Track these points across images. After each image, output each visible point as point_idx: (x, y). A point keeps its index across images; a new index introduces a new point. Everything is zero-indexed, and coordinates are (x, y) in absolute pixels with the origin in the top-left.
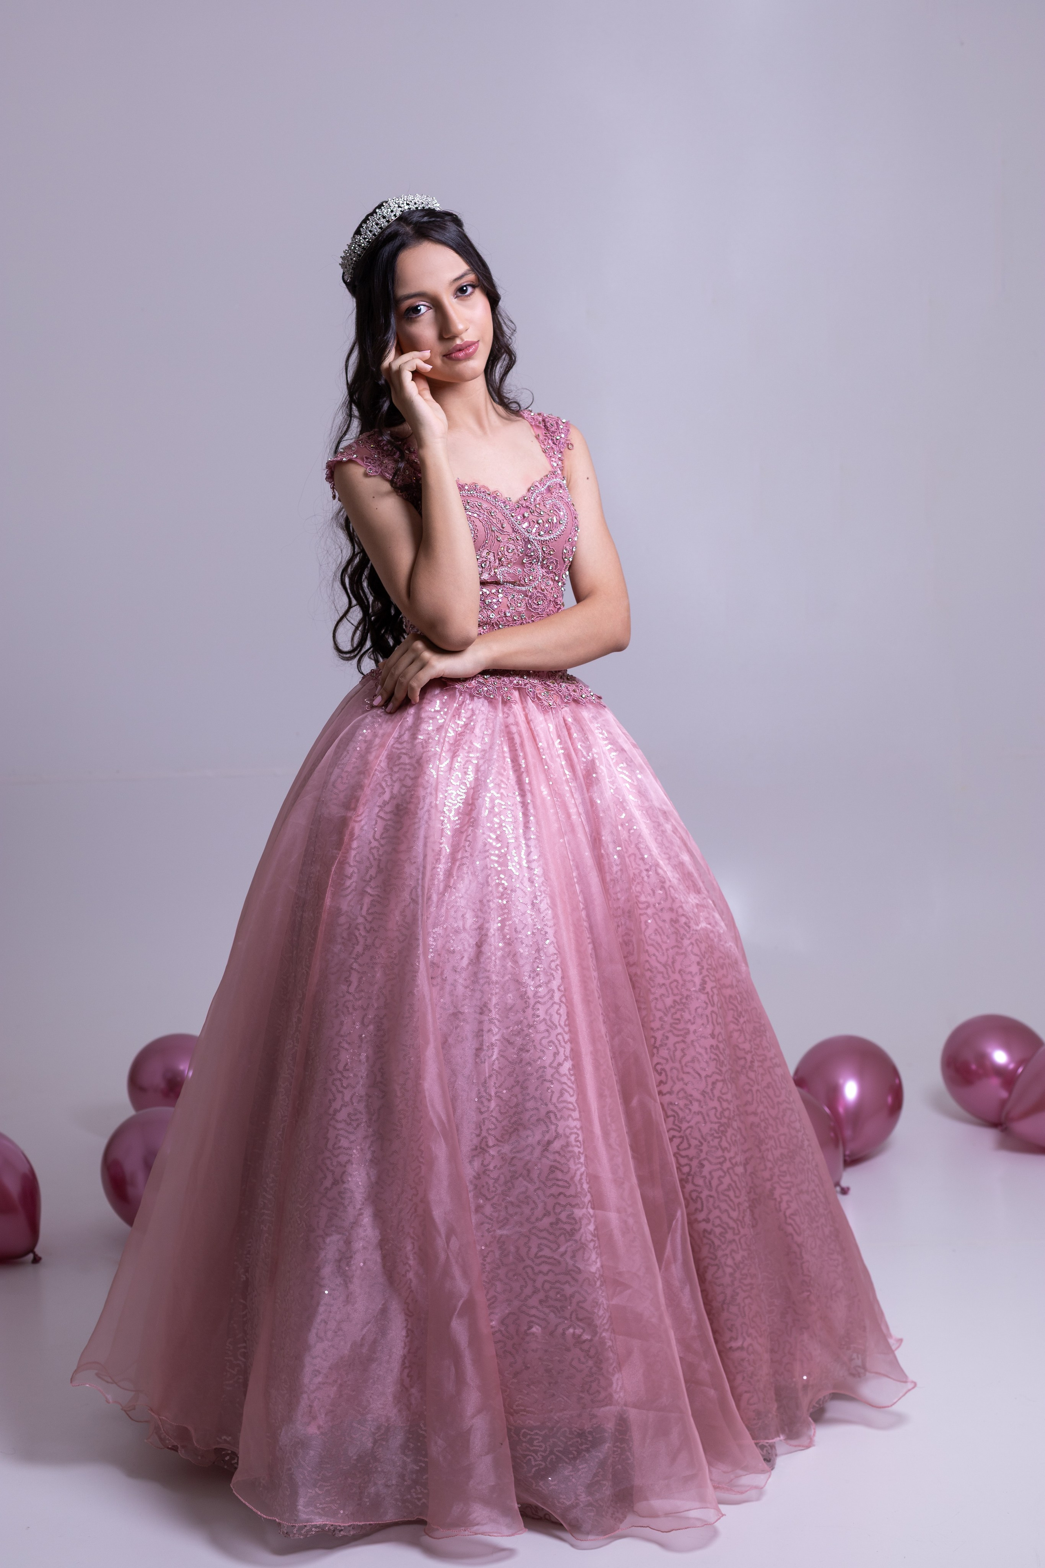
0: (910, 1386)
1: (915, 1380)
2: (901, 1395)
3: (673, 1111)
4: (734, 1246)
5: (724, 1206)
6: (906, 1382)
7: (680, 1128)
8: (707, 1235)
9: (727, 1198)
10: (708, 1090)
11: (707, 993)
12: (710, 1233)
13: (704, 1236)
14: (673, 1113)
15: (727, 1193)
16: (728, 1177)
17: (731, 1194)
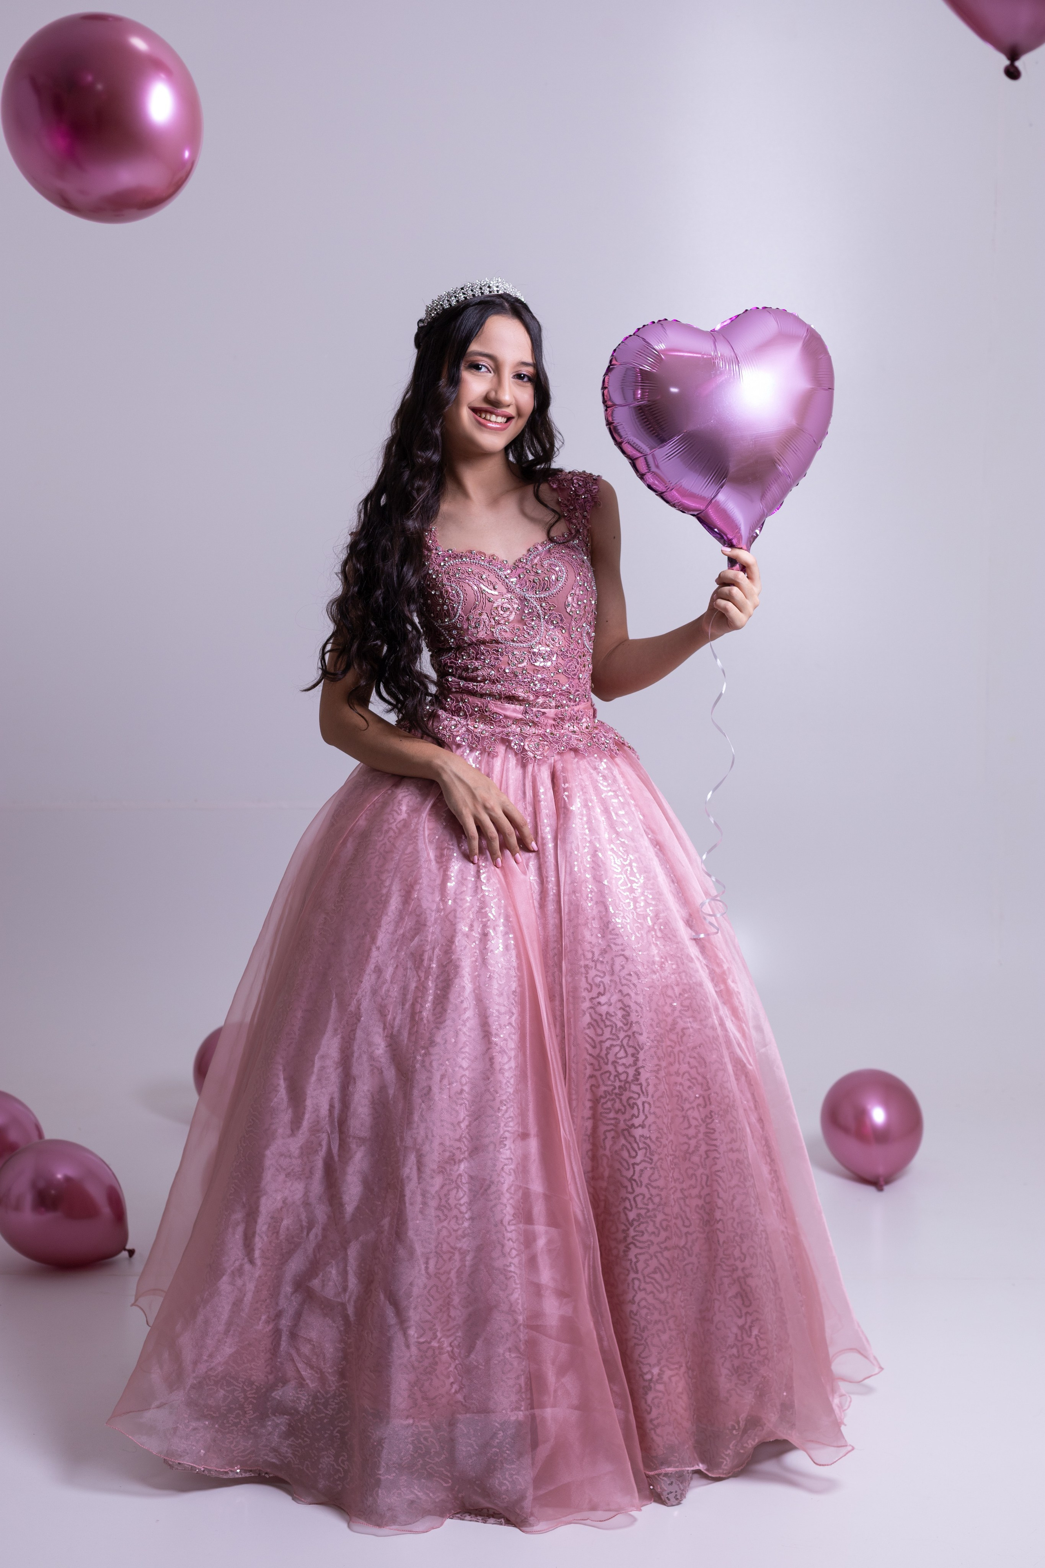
0: (849, 1448)
1: (852, 1444)
2: (841, 1455)
3: (645, 1143)
4: (660, 1326)
5: (649, 1288)
6: (846, 1446)
7: (651, 1159)
8: (632, 1316)
9: (653, 1281)
10: (636, 1177)
11: (641, 1084)
12: (636, 1315)
13: (631, 1318)
14: (645, 1146)
15: (652, 1275)
16: (655, 1260)
17: (657, 1276)
